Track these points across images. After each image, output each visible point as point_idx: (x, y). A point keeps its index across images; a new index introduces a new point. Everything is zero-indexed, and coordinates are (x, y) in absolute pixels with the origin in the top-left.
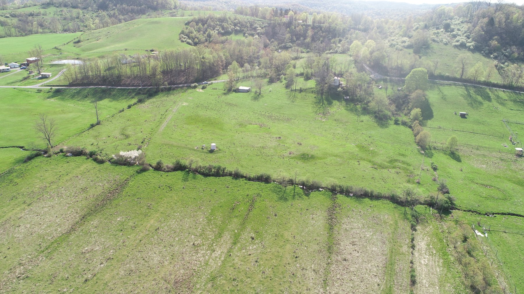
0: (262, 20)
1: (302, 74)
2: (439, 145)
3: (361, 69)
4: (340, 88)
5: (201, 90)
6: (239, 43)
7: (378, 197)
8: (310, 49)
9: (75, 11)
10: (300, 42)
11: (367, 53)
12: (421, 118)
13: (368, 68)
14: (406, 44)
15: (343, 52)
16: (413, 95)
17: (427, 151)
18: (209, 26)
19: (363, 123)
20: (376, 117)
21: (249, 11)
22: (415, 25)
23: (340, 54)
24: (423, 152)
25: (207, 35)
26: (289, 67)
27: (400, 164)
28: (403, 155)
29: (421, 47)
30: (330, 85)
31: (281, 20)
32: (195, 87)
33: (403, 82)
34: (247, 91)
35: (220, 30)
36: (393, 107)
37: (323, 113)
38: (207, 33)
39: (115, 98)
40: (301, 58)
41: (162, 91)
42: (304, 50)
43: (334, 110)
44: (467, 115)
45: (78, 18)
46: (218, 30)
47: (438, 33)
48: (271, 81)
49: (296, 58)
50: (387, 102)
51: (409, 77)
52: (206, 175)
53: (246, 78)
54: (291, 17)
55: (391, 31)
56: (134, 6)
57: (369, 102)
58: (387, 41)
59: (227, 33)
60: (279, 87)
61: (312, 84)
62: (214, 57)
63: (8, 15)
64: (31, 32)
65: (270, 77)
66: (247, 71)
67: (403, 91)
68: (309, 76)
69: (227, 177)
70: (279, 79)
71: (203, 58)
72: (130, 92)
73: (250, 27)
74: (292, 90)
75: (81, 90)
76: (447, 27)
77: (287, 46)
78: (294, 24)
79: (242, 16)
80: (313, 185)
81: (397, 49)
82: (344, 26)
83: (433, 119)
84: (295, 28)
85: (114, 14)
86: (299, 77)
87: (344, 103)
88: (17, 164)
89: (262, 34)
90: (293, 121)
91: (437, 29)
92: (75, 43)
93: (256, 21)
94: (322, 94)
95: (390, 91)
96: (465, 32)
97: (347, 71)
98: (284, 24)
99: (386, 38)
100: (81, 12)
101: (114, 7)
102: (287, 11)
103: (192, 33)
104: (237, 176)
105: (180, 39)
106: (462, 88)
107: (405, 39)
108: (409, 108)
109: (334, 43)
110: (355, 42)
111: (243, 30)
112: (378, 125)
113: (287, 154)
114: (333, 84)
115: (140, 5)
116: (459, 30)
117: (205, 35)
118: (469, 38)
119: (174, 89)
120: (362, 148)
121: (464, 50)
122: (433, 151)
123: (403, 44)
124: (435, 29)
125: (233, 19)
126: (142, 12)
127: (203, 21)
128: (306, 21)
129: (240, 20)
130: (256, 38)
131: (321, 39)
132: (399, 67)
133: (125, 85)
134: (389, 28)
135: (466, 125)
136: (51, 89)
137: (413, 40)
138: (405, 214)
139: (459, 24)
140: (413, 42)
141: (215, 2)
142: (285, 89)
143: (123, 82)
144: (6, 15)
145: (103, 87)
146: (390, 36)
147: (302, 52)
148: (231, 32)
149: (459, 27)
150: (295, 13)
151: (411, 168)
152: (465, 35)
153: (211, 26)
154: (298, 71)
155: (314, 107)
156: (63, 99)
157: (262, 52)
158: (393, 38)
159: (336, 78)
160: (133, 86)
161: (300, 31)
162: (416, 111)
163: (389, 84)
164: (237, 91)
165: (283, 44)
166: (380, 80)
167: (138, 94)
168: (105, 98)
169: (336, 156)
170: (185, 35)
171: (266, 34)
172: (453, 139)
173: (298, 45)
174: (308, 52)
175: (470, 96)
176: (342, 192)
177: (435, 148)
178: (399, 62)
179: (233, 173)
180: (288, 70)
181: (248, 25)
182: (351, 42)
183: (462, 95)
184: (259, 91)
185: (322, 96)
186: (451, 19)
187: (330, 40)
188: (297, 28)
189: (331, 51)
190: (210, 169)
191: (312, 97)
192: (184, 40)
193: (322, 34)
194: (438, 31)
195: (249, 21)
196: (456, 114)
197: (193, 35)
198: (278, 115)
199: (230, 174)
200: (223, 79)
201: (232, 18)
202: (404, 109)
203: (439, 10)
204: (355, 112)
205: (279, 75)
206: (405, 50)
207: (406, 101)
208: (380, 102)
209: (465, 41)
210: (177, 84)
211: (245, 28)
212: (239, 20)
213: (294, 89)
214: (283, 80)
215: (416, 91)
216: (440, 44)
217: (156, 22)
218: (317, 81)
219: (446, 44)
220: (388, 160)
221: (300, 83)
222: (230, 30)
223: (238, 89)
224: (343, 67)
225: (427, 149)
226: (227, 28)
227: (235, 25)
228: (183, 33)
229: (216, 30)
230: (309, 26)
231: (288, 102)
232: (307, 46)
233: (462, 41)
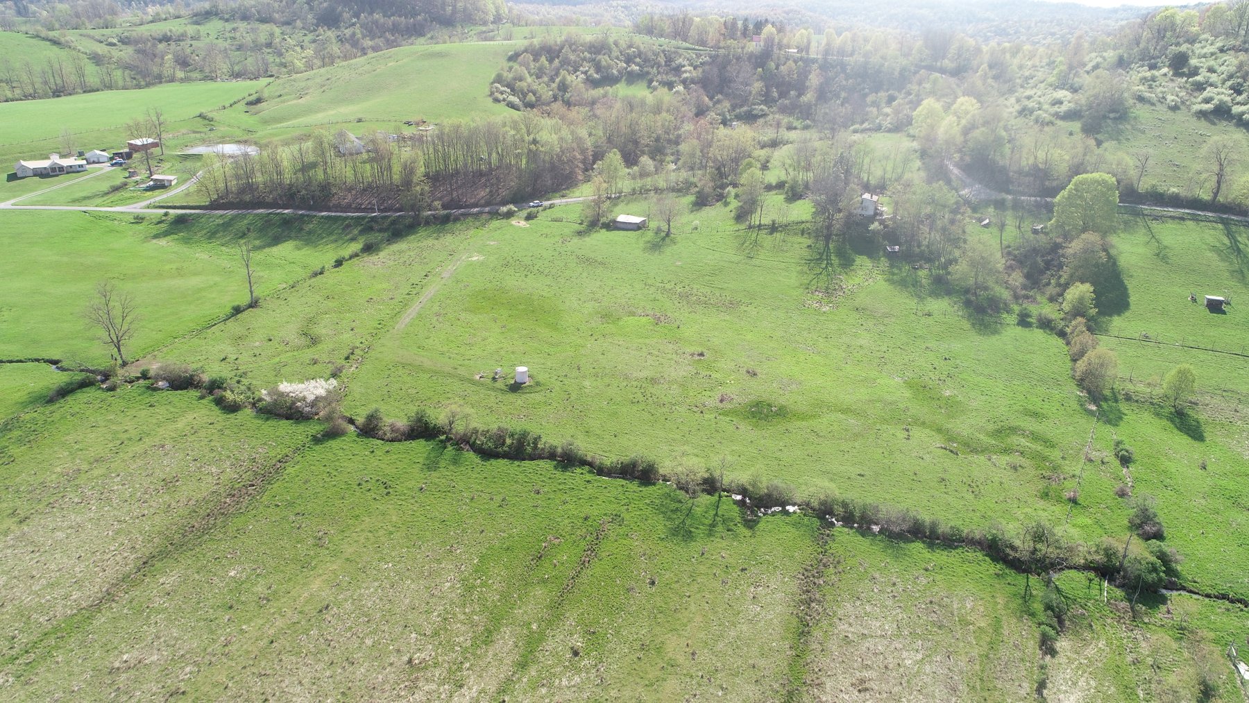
0: (697, 47)
1: (780, 186)
2: (1141, 388)
3: (938, 173)
4: (876, 224)
5: (523, 223)
6: (631, 105)
7: (949, 541)
8: (814, 120)
9: (265, 28)
10: (787, 102)
11: (956, 130)
12: (1094, 311)
13: (956, 171)
14: (1064, 108)
15: (896, 128)
16: (1074, 247)
17: (1104, 405)
18: (565, 63)
19: (930, 320)
20: (968, 303)
21: (667, 27)
22: (1092, 59)
23: (886, 134)
24: (1094, 408)
25: (559, 85)
26: (750, 165)
27: (1023, 441)
28: (1035, 414)
29: (1105, 117)
30: (850, 215)
31: (743, 48)
32: (509, 215)
33: (1049, 208)
34: (638, 227)
35: (592, 71)
36: (1017, 278)
37: (827, 288)
38: (557, 80)
39: (310, 239)
40: (787, 142)
41: (428, 222)
42: (796, 124)
43: (857, 280)
44: (1228, 303)
45: (269, 45)
46: (585, 73)
47: (1153, 79)
48: (701, 202)
49: (774, 144)
50: (1000, 262)
51: (1063, 197)
52: (487, 454)
53: (637, 194)
54: (770, 42)
55: (1027, 74)
56: (400, 16)
57: (950, 262)
58: (1013, 100)
59: (609, 80)
60: (719, 217)
61: (803, 211)
62: (561, 139)
63: (115, 41)
64: (159, 79)
65: (698, 192)
66: (643, 174)
67: (1046, 234)
68: (800, 189)
69: (542, 463)
70: (721, 198)
71: (535, 142)
72: (348, 226)
73: (666, 65)
74: (750, 227)
75: (233, 218)
76: (1180, 64)
77: (755, 112)
78: (775, 57)
79: (647, 38)
80: (769, 496)
81: (1037, 121)
82: (904, 62)
83: (1127, 314)
84: (777, 68)
85: (354, 34)
86: (774, 192)
87: (884, 263)
88: (31, 407)
89: (693, 81)
90: (743, 308)
91: (1153, 67)
92: (250, 103)
93: (680, 51)
94: (828, 238)
95: (1011, 233)
96: (1231, 77)
97: (898, 179)
98: (751, 56)
99: (1011, 91)
100: (277, 31)
101: (354, 20)
102: (759, 26)
103: (521, 80)
104: (568, 460)
105: (492, 94)
106: (1214, 229)
107: (1062, 94)
108: (1062, 281)
109: (874, 104)
110: (929, 103)
111: (648, 73)
112: (973, 325)
113: (712, 400)
114: (859, 211)
115: (414, 14)
116: (1211, 70)
117: (554, 85)
118: (1239, 93)
119: (457, 219)
120: (921, 389)
121: (1225, 123)
122: (1123, 406)
123: (1056, 108)
124: (1146, 68)
125: (624, 46)
126: (416, 31)
127: (552, 52)
128: (807, 48)
129: (642, 47)
130: (677, 92)
131: (843, 95)
132: (1040, 169)
133: (338, 208)
134: (1021, 67)
135: (1222, 332)
136: (166, 214)
137: (1082, 98)
138: (1026, 597)
139: (1212, 54)
140: (1083, 101)
141: (600, 8)
142: (733, 222)
143: (334, 201)
144: (111, 40)
145: (286, 211)
146: (1022, 87)
147: (790, 128)
148: (617, 77)
149: (1212, 63)
150: (781, 30)
151: (1055, 454)
152: (1229, 83)
153: (569, 64)
154: (772, 177)
155: (802, 273)
156: (186, 241)
157: (688, 127)
158: (1028, 93)
159: (867, 196)
160: (358, 209)
161: (789, 75)
162: (1081, 291)
163: (1009, 213)
164: (613, 226)
165: (745, 108)
166: (987, 203)
167: (368, 229)
168: (289, 238)
169: (846, 411)
170: (503, 86)
171: (704, 83)
172: (1184, 376)
173: (783, 110)
174: (806, 128)
175: (1239, 251)
176: (848, 520)
177: (1128, 398)
178: (1041, 155)
179: (559, 450)
180: (745, 175)
181: (662, 60)
182: (917, 103)
183: (1214, 249)
184: (665, 227)
185: (827, 245)
186: (1192, 40)
187: (866, 95)
188: (782, 68)
189: (866, 125)
190: (500, 438)
191: (800, 246)
192: (501, 97)
193: (844, 82)
194: (1155, 72)
195: (664, 51)
196: (1194, 300)
197: (523, 84)
198: (707, 290)
199: (552, 456)
200: (582, 196)
201: (623, 44)
202: (1048, 284)
203: (1158, 18)
204: (911, 289)
205: (723, 187)
206: (1060, 123)
207: (1055, 263)
208: (980, 264)
209: (1227, 99)
210: (467, 207)
211: (652, 67)
212: (638, 48)
213: (757, 223)
214: (731, 199)
215: (1083, 236)
216: (1159, 107)
217: (440, 55)
218: (817, 204)
219: (1175, 108)
220: (991, 427)
221: (773, 208)
222: (615, 72)
223: (615, 222)
224: (889, 168)
225: (1106, 399)
226: (609, 67)
227: (629, 60)
228: (499, 79)
229: (582, 73)
230: (814, 61)
231: (736, 259)
232: (806, 113)
233: (1221, 101)
